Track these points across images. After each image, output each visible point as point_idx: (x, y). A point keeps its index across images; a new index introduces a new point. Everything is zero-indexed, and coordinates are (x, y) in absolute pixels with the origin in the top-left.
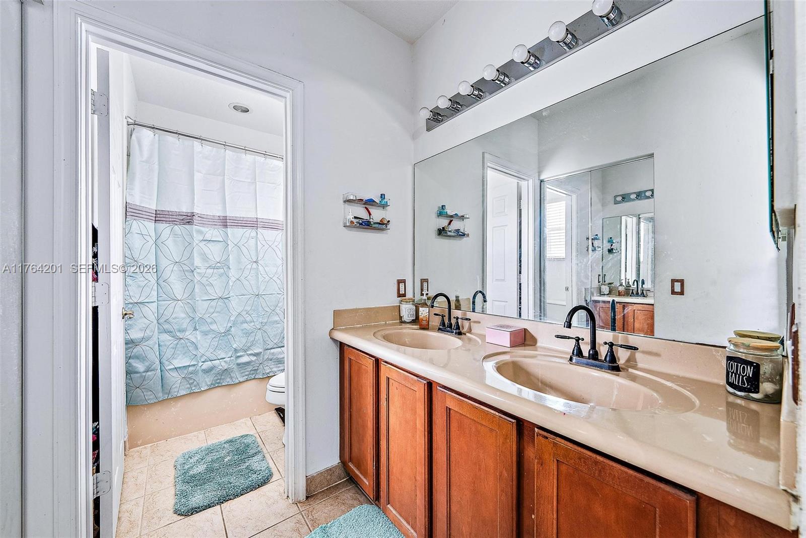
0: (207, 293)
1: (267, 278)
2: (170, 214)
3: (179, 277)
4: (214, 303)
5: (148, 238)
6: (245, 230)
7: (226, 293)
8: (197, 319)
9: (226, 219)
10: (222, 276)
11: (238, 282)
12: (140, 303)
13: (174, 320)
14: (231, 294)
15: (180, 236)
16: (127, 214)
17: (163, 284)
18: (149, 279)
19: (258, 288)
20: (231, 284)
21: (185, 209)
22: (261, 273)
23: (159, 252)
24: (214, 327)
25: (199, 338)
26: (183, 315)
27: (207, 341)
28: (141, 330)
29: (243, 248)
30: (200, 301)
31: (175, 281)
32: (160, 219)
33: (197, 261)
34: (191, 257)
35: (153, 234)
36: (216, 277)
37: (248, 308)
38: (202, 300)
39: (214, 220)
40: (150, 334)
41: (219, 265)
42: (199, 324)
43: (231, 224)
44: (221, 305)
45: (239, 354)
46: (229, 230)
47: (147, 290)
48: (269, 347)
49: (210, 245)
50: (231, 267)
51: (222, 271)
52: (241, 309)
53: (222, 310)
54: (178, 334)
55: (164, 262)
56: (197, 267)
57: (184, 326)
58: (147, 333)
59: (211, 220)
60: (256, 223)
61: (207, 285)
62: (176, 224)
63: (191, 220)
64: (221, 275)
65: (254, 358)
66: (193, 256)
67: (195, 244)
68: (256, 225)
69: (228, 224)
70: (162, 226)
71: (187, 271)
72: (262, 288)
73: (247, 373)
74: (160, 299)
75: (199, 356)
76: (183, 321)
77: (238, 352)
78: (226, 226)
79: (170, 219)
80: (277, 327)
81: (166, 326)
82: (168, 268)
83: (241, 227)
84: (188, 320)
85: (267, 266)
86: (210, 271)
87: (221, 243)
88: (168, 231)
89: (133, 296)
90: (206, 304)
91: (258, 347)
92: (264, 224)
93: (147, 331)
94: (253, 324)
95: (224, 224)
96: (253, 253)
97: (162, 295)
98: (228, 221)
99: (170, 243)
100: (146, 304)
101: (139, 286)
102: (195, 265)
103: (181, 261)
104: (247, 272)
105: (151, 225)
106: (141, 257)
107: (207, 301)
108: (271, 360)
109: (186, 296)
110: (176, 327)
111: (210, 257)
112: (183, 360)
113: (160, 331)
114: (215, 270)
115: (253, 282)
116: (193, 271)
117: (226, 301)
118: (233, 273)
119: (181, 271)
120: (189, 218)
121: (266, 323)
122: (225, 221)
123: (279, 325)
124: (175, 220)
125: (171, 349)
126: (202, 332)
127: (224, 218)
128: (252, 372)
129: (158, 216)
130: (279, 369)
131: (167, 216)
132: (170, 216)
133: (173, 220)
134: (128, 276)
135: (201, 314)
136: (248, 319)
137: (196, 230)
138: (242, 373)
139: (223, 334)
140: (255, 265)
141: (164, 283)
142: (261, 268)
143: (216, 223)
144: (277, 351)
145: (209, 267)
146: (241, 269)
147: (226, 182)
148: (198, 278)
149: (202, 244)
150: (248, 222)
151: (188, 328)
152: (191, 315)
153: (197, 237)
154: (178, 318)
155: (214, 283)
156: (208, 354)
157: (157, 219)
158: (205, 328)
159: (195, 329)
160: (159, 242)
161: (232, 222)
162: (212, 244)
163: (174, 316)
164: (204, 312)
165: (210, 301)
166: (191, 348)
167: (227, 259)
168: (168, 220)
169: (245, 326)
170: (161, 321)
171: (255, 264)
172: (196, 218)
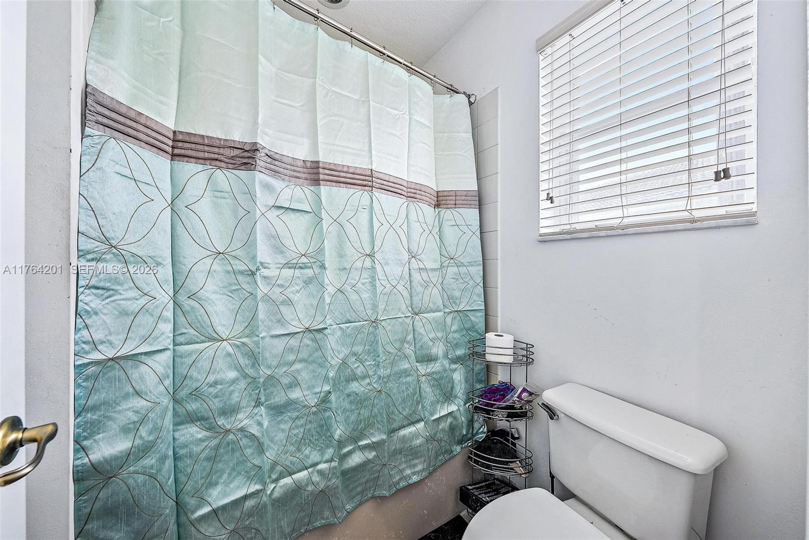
0: (281, 322)
1: (388, 286)
2: (206, 141)
3: (224, 287)
4: (294, 342)
5: (151, 191)
6: (351, 191)
7: (319, 318)
8: (262, 380)
9: (318, 168)
10: (310, 283)
11: (340, 295)
12: (126, 358)
13: (211, 390)
14: (329, 322)
15: (226, 195)
16: (89, 117)
17: (187, 304)
18: (151, 293)
19: (375, 307)
20: (328, 300)
21: (238, 135)
22: (380, 278)
23: (180, 229)
24: (295, 394)
25: (266, 424)
26: (232, 374)
27: (282, 426)
28: (125, 430)
29: (348, 227)
30: (267, 340)
31: (214, 297)
32: (182, 152)
33: (263, 253)
34: (249, 243)
35: (166, 186)
36: (297, 285)
37: (359, 349)
38: (272, 336)
39: (296, 168)
40: (151, 438)
41: (304, 260)
42: (265, 390)
43: (327, 177)
44: (308, 346)
45: (345, 450)
46: (324, 190)
47: (145, 320)
48: (395, 426)
49: (289, 217)
50: (327, 266)
51: (309, 272)
52: (346, 351)
53: (310, 355)
54: (221, 421)
55: (191, 253)
56: (261, 263)
57: (235, 397)
58: (141, 437)
59: (289, 167)
60: (370, 179)
61: (283, 303)
62: (220, 168)
63: (250, 161)
64: (308, 282)
65: (371, 455)
66: (255, 240)
67: (258, 213)
68: (370, 183)
69: (321, 177)
70: (188, 168)
71: (242, 273)
72: (382, 306)
73: (359, 489)
74: (180, 339)
75: (267, 468)
76: (232, 388)
77: (345, 447)
78: (316, 182)
79: (207, 155)
80: (407, 383)
81: (193, 406)
82: (200, 266)
83: (344, 185)
84: (243, 384)
85: (387, 264)
86: (287, 273)
87: (307, 216)
88: (202, 179)
89: (102, 342)
90: (280, 344)
91: (378, 429)
92: (382, 182)
93: (143, 432)
94: (368, 380)
95: (313, 176)
96: (365, 238)
97: (185, 331)
98: (321, 170)
99: (205, 208)
100: (143, 358)
101: (124, 313)
102: (259, 259)
103: (229, 250)
104: (355, 275)
105: (161, 164)
106: (130, 238)
107: (283, 338)
108: (400, 452)
109: (239, 328)
110: (216, 404)
111: (288, 243)
112: (232, 486)
113: (178, 420)
114: (297, 271)
115: (365, 296)
116: (253, 274)
117: (319, 336)
118: (331, 278)
119: (228, 272)
120: (246, 154)
121: (389, 376)
122: (315, 171)
123: (409, 379)
124: (216, 156)
125: (205, 464)
126: (271, 408)
127: (314, 165)
128: (368, 486)
129: (180, 144)
130: (413, 471)
131: (199, 147)
132: (206, 148)
133: (213, 156)
134: (88, 287)
135: (269, 367)
136: (360, 371)
137: (261, 182)
138: (352, 490)
139: (314, 409)
140: (368, 263)
141: (191, 302)
142: (378, 268)
143: (298, 174)
144: (410, 433)
145: (288, 265)
146: (345, 269)
147: (318, 93)
148: (263, 288)
149: (272, 215)
150: (358, 177)
151: (243, 404)
152: (251, 372)
153: (263, 199)
154: (221, 384)
155: (295, 298)
156: (287, 460)
157: (176, 151)
158: (279, 398)
159: (258, 404)
160: (180, 205)
161: (328, 175)
162: (292, 215)
163: (211, 378)
164: (275, 363)
165: (288, 338)
166: (248, 451)
167: (321, 251)
168: (201, 155)
169: (354, 386)
170: (183, 393)
171: (368, 259)
172: (261, 155)
